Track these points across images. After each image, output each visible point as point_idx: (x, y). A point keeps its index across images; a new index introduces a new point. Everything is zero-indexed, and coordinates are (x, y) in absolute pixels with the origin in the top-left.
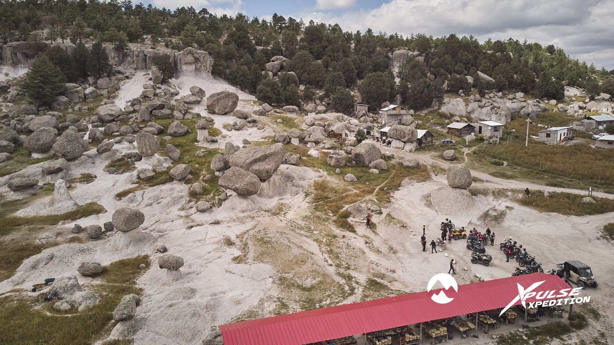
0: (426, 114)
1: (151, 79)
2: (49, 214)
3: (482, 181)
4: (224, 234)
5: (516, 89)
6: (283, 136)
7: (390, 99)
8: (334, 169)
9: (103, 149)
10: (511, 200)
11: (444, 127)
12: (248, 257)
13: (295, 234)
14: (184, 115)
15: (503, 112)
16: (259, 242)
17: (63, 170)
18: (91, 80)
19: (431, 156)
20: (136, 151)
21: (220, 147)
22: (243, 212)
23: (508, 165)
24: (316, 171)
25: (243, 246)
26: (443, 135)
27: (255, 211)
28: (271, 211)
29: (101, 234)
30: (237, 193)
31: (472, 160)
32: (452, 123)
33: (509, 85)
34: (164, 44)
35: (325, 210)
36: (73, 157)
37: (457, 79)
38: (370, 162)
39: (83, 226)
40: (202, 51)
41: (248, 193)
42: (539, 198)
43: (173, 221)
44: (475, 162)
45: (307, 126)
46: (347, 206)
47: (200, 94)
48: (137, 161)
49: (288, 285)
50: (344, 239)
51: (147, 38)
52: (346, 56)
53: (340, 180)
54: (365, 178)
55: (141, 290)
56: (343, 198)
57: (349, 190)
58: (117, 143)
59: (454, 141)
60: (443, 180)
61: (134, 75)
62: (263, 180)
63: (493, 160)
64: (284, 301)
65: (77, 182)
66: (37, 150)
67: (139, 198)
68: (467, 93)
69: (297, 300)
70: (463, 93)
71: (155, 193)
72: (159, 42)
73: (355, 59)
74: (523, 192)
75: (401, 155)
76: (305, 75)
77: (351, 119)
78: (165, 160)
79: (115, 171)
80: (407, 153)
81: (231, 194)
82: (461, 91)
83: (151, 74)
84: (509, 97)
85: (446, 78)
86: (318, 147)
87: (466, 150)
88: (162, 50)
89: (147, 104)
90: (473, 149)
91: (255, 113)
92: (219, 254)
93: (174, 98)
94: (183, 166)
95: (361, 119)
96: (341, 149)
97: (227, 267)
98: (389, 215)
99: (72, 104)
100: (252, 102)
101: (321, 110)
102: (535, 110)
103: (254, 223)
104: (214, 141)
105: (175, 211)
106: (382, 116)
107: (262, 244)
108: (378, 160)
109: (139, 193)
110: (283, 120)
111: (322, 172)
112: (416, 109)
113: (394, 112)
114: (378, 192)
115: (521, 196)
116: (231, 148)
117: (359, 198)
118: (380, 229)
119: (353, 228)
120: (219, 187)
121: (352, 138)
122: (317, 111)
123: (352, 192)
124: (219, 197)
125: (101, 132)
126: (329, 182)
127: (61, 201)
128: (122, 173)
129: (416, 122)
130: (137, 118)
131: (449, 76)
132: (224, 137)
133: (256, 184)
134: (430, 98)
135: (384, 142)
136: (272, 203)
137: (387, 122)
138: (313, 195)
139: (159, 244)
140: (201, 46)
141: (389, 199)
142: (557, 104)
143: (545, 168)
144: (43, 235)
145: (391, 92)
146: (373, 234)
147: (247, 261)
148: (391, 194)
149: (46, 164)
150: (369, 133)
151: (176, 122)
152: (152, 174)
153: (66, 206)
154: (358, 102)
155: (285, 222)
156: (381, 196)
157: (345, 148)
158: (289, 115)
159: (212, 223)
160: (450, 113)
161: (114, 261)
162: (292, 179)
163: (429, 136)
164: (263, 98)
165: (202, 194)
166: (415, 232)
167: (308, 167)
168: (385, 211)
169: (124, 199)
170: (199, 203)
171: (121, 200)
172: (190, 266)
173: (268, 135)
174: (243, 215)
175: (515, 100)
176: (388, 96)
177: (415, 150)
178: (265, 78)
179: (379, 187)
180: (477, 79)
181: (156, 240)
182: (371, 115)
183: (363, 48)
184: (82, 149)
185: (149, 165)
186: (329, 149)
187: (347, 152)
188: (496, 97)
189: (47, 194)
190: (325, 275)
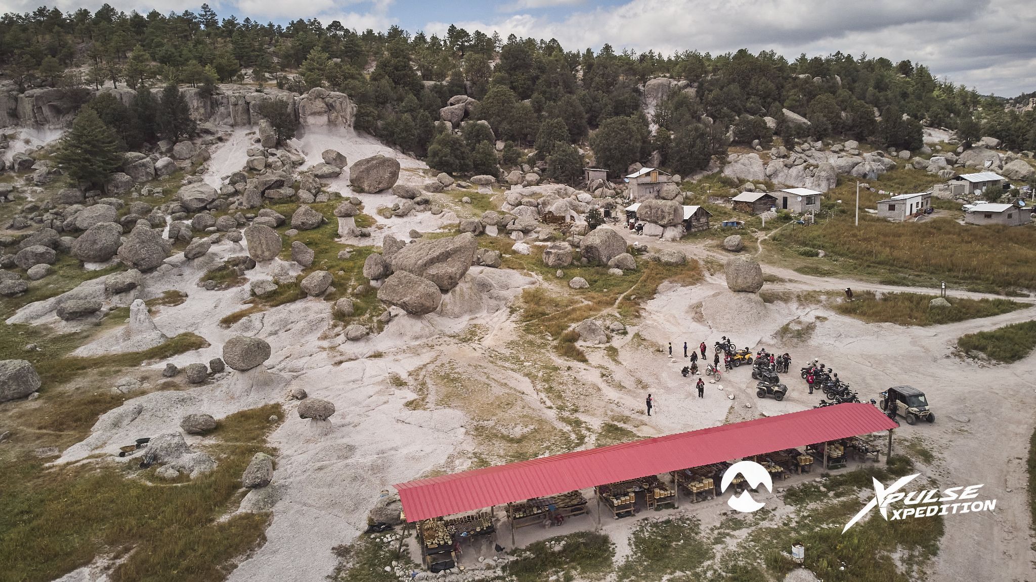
0: (700, 181)
1: (258, 141)
2: (126, 351)
3: (782, 280)
4: (390, 371)
5: (845, 135)
6: (473, 223)
7: (642, 158)
8: (553, 271)
9: (194, 252)
10: (825, 307)
11: (729, 201)
12: (427, 400)
13: (497, 368)
14: (315, 196)
15: (823, 174)
16: (443, 380)
17: (136, 286)
18: (163, 145)
19: (705, 246)
20: (247, 254)
21: (375, 243)
22: (417, 338)
23: (825, 256)
24: (525, 275)
25: (419, 387)
26: (725, 213)
27: (434, 337)
28: (459, 336)
29: (206, 377)
30: (407, 311)
31: (769, 251)
32: (741, 192)
33: (834, 129)
34: (275, 82)
35: (541, 332)
36: (150, 266)
37: (749, 122)
38: (609, 258)
39: (179, 367)
40: (338, 93)
41: (422, 310)
42: (867, 302)
43: (311, 355)
44: (773, 253)
45: (510, 206)
46: (573, 325)
47: (338, 162)
48: (247, 269)
49: (488, 436)
50: (570, 372)
51: (245, 74)
52: (570, 93)
53: (562, 287)
54: (600, 283)
55: (275, 449)
56: (568, 313)
57: (577, 302)
58: (213, 243)
59: (743, 222)
60: (720, 281)
61: (230, 135)
62: (444, 291)
63: (803, 249)
64: (483, 456)
65: (159, 304)
66: (94, 258)
67: (257, 323)
68: (766, 144)
69: (502, 454)
70: (760, 144)
71: (281, 315)
72: (266, 80)
73: (584, 95)
74: (843, 294)
75: (658, 247)
76: (505, 126)
77: (579, 194)
78: (291, 265)
79: (216, 286)
80: (668, 243)
81: (397, 313)
82: (757, 141)
83: (257, 132)
84: (834, 148)
85: (732, 121)
86: (528, 238)
87: (761, 236)
88: (273, 93)
89: (255, 180)
90: (773, 233)
91: (427, 188)
92: (385, 398)
93: (297, 170)
94: (322, 273)
95: (596, 192)
96: (564, 240)
97: (397, 415)
98: (637, 335)
99: (137, 185)
100: (421, 171)
101: (532, 181)
102: (874, 168)
103: (433, 354)
104: (364, 235)
105: (313, 341)
106: (629, 187)
107: (448, 382)
108: (622, 255)
109: (256, 317)
110: (472, 199)
111: (536, 276)
112: (684, 174)
113: (648, 180)
114: (621, 303)
115: (839, 300)
116: (394, 244)
117: (592, 313)
118: (623, 356)
119: (584, 356)
120: (378, 302)
121: (581, 222)
122: (525, 182)
123: (583, 304)
124: (379, 318)
125: (187, 227)
126: (545, 290)
127: (141, 331)
128: (226, 289)
129: (684, 193)
130: (241, 204)
131: (737, 118)
132: (380, 228)
133: (435, 296)
134: (705, 155)
135: (632, 227)
136: (460, 325)
137: (636, 194)
138: (522, 311)
139: (295, 387)
140: (335, 85)
141: (637, 312)
142: (911, 158)
143: (882, 257)
144: (122, 380)
145: (642, 148)
146: (614, 363)
147: (426, 407)
148: (642, 306)
149: (112, 279)
150: (607, 214)
151: (303, 208)
152: (275, 287)
153: (148, 339)
154: (590, 165)
155: (480, 351)
156: (626, 309)
157: (570, 238)
158: (481, 190)
159: (371, 357)
160: (738, 178)
161: (231, 413)
162: (489, 288)
163: (702, 214)
164: (438, 166)
165: (353, 315)
166: (676, 357)
167: (513, 269)
168: (632, 330)
169: (234, 326)
170: (349, 327)
171: (229, 327)
172: (343, 416)
173: (450, 222)
174: (417, 343)
175: (844, 153)
176: (638, 154)
177: (681, 239)
178: (441, 132)
179: (622, 296)
180: (782, 121)
181: (288, 383)
182: (612, 185)
183: (597, 78)
184: (163, 253)
185: (267, 274)
186: (545, 240)
187: (573, 245)
188: (813, 149)
189: (116, 324)
190: (541, 421)
